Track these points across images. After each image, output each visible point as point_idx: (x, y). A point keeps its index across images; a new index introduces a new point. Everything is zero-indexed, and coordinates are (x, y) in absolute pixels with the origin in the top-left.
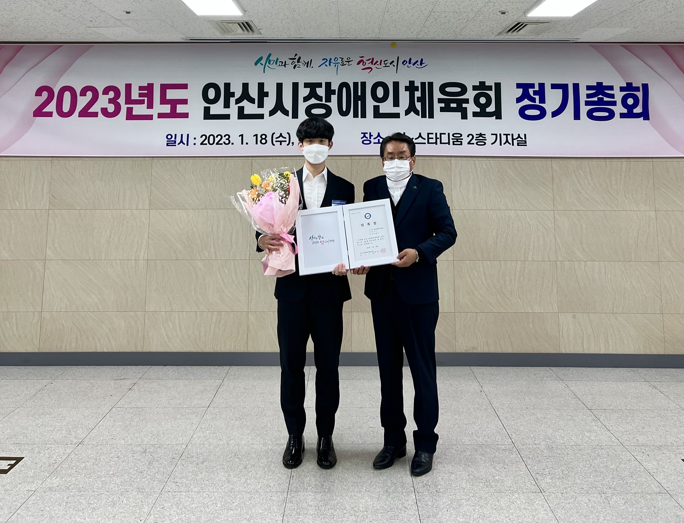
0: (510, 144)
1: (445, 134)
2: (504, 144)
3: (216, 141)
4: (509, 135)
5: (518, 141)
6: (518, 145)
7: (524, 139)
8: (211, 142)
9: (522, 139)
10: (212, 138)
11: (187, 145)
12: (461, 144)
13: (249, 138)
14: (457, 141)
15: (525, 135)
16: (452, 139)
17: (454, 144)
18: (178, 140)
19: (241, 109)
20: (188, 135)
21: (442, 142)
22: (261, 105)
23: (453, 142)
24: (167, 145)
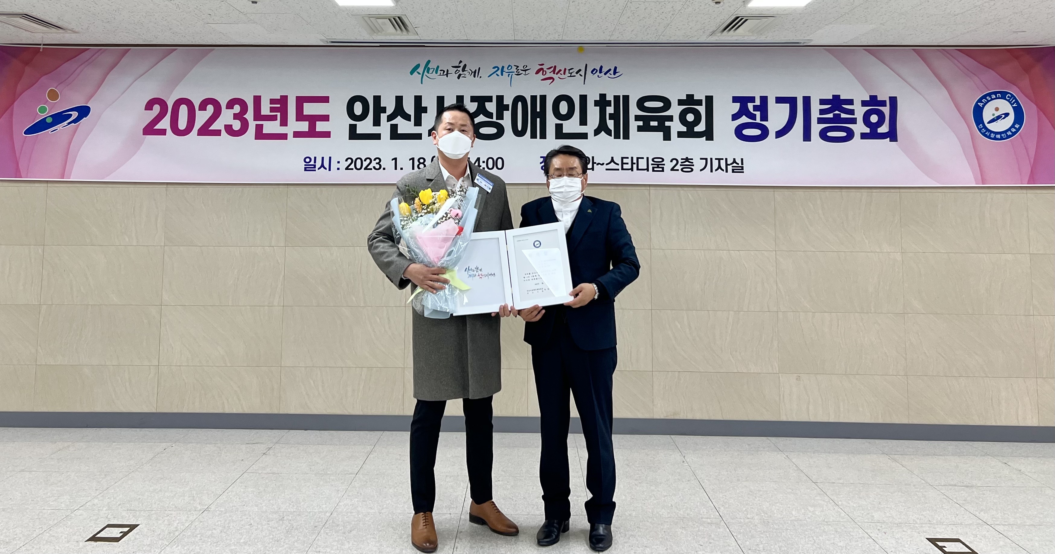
0: (723, 170)
1: (643, 158)
2: (716, 170)
3: (364, 166)
4: (722, 159)
5: (733, 167)
6: (733, 171)
7: (740, 165)
8: (358, 166)
9: (738, 164)
10: (359, 162)
11: (330, 170)
12: (663, 171)
13: (405, 163)
14: (658, 167)
15: (742, 160)
16: (652, 164)
17: (653, 171)
18: (318, 164)
19: (394, 128)
20: (330, 158)
21: (639, 168)
22: (418, 123)
23: (653, 168)
24: (305, 170)
